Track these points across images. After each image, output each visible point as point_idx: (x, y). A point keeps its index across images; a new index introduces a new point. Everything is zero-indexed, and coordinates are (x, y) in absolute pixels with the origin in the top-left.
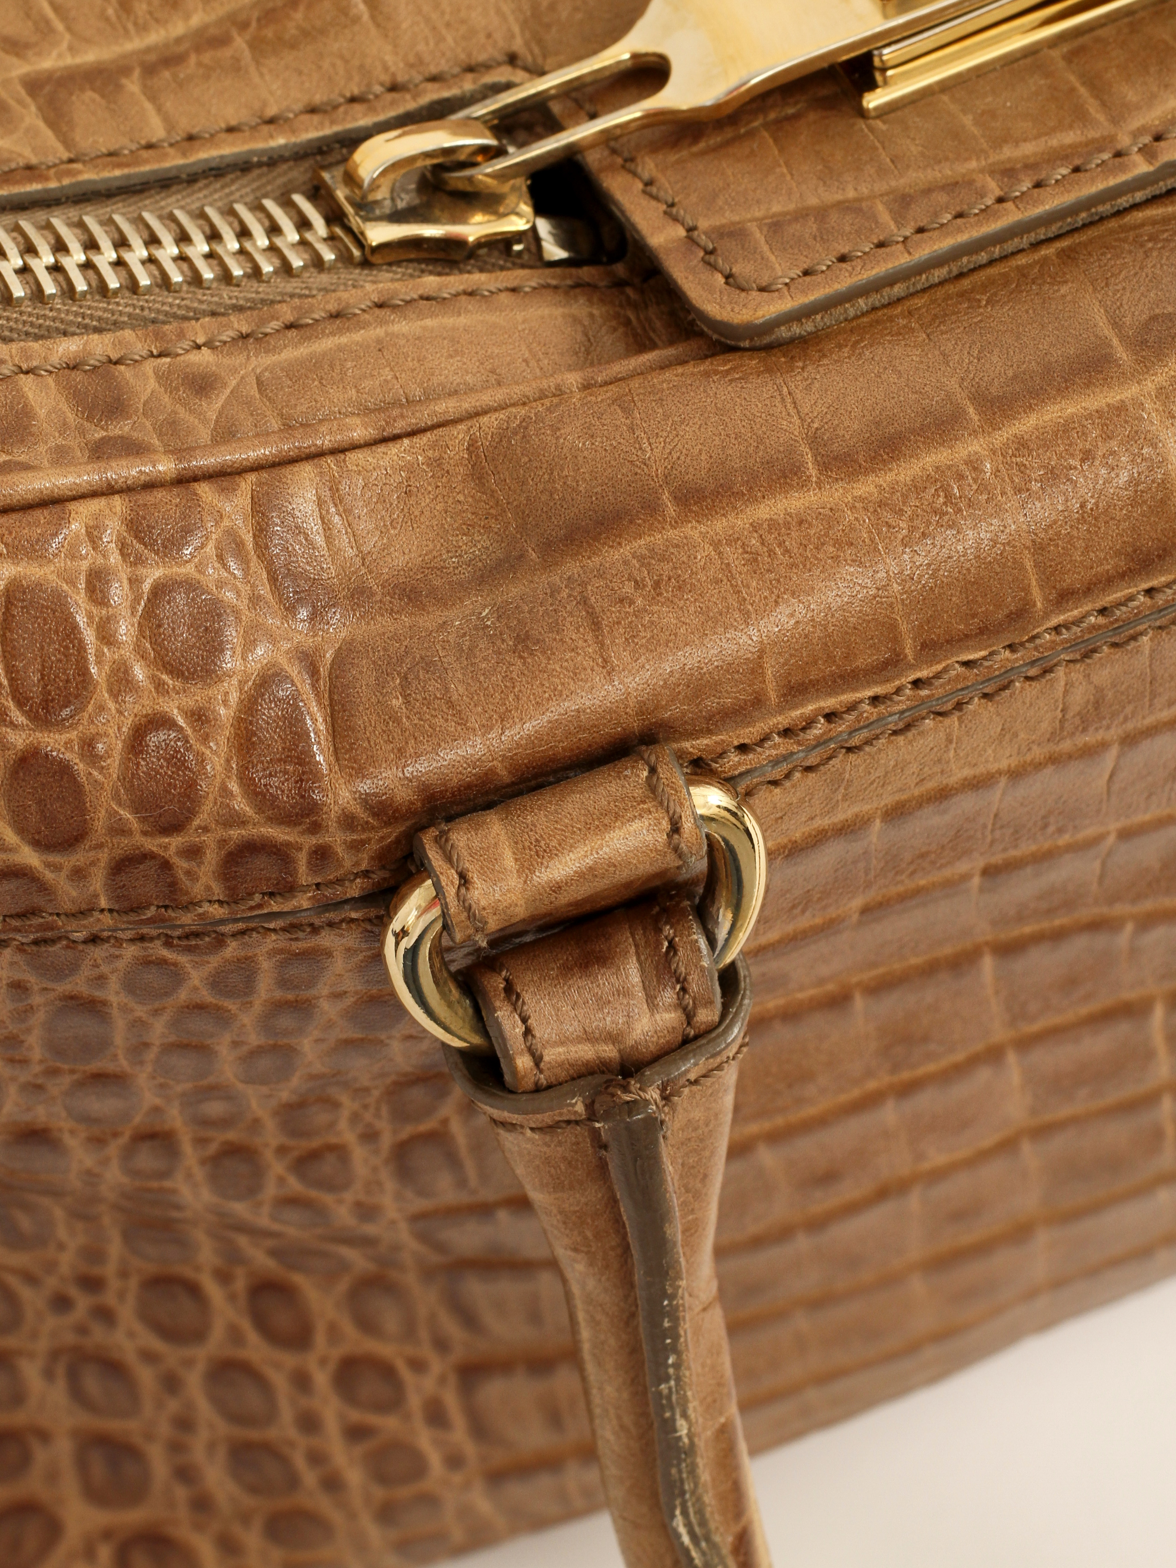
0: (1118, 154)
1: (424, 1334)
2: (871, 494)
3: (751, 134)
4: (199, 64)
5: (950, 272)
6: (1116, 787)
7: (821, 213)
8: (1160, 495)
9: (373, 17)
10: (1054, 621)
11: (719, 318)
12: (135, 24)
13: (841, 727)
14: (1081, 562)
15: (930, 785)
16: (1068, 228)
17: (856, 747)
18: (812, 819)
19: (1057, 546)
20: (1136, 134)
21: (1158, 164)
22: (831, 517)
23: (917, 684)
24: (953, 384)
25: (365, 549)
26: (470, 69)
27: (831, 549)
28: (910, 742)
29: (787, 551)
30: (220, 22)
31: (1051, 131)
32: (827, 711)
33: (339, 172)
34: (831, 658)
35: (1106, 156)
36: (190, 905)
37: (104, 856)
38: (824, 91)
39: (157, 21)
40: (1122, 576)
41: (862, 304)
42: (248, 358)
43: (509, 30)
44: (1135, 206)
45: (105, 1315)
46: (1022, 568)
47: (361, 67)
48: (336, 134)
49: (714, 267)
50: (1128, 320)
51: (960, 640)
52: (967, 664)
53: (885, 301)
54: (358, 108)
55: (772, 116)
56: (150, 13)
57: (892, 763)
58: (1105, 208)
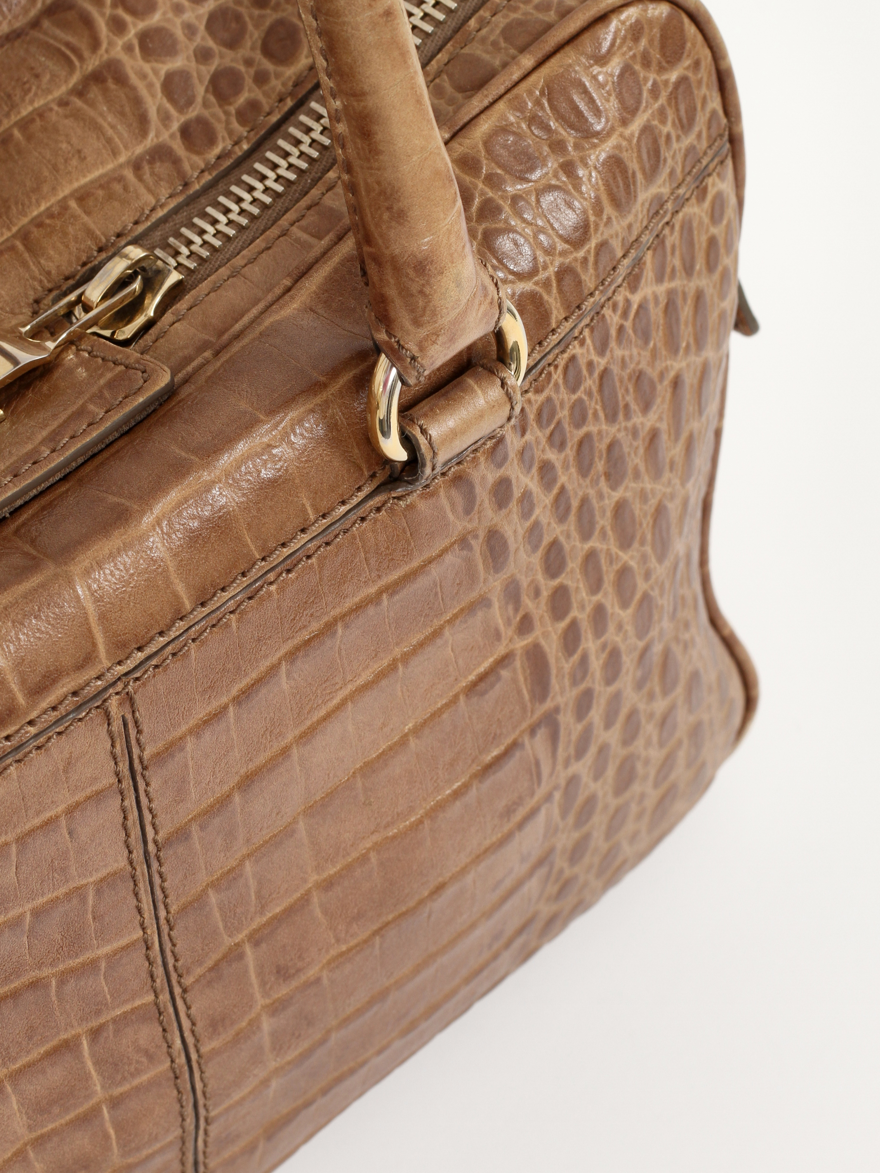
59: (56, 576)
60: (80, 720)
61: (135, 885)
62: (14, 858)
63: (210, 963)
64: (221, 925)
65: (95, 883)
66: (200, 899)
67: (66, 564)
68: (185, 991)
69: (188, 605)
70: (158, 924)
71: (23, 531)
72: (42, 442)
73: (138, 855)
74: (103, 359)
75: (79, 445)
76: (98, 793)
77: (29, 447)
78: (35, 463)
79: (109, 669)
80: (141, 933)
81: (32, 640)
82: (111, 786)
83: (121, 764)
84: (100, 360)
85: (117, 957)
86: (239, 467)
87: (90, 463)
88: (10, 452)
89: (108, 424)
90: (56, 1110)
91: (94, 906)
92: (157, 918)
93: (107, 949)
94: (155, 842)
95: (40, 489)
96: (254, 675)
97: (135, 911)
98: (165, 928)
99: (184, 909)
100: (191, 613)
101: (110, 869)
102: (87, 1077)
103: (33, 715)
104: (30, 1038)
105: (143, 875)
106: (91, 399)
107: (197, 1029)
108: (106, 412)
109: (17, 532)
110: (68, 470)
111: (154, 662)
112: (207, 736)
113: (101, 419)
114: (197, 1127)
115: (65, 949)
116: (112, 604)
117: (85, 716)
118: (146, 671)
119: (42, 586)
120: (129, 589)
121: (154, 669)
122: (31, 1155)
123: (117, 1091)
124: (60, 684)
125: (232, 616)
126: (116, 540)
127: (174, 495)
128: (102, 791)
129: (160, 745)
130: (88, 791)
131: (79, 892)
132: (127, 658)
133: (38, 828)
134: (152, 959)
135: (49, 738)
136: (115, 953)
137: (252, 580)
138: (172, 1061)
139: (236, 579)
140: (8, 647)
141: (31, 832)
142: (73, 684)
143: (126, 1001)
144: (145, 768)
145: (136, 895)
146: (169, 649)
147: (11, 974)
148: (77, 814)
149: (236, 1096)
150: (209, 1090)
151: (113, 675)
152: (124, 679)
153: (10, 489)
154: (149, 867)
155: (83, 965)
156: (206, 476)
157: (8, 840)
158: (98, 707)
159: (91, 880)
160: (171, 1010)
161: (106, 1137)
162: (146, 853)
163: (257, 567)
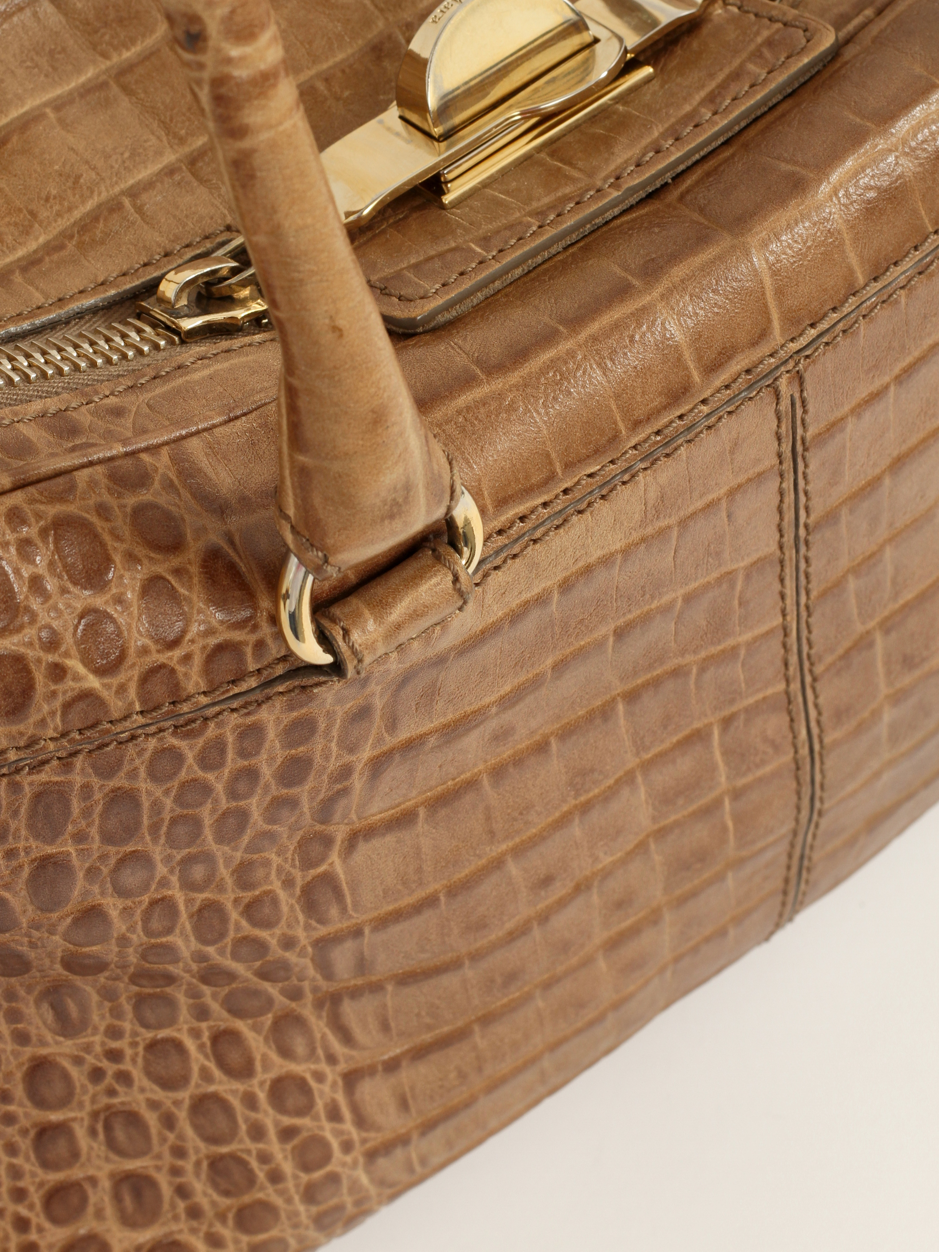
0: (598, 191)
1: (320, 1052)
2: (519, 382)
3: (383, 232)
4: (51, 262)
5: (523, 270)
6: (678, 562)
7: (441, 255)
8: (677, 355)
9: (143, 219)
10: (633, 442)
11: (402, 317)
12: (8, 248)
13: (529, 524)
14: (642, 402)
15: (581, 564)
16: (581, 236)
17: (539, 539)
18: (520, 593)
19: (627, 393)
20: (605, 180)
21: (623, 190)
22: (500, 396)
23: (566, 492)
24: (546, 319)
25: (239, 477)
26: (207, 238)
27: (505, 415)
28: (567, 533)
29: (480, 421)
30: (55, 238)
31: (556, 189)
32: (521, 515)
33: (153, 299)
34: (517, 480)
35: (592, 193)
36: (188, 698)
37: (136, 673)
38: (418, 202)
39: (20, 244)
40: (665, 408)
41: (480, 296)
42: (138, 397)
43: (222, 213)
44: (615, 218)
45: (124, 1078)
46: (612, 410)
47: (144, 247)
48: (143, 283)
49: (390, 295)
50: (633, 266)
51: (585, 459)
52: (590, 476)
53: (492, 292)
54: (149, 268)
55: (391, 221)
56: (15, 240)
57: (559, 549)
58: (599, 221)
59: (733, 247)
60: (750, 399)
61: (782, 570)
62: (674, 542)
63: (840, 651)
64: (855, 611)
65: (746, 568)
66: (839, 585)
67: (743, 235)
68: (815, 679)
69: (861, 280)
70: (798, 610)
71: (688, 198)
72: (702, 103)
73: (789, 538)
74: (756, 15)
75: (743, 108)
76: (760, 475)
77: (687, 108)
78: (696, 126)
79: (783, 346)
80: (780, 619)
81: (709, 315)
82: (772, 467)
83: (784, 445)
84: (752, 17)
85: (757, 644)
86: (916, 136)
87: (753, 127)
88: (666, 113)
89: (772, 86)
90: (681, 801)
91: (741, 592)
92: (798, 604)
93: (748, 636)
94: (806, 526)
95: (702, 153)
96: (916, 354)
97: (778, 598)
98: (804, 614)
99: (823, 595)
100: (864, 288)
101: (760, 554)
102: (713, 768)
103: (706, 394)
104: (665, 727)
105: (791, 559)
106: (749, 59)
107: (824, 719)
108: (769, 73)
109: (681, 198)
110: (730, 134)
111: (825, 340)
112: (867, 416)
113: (764, 80)
114: (810, 820)
115: (709, 636)
116: (789, 278)
117: (756, 395)
118: (817, 349)
119: (720, 258)
120: (806, 263)
121: (824, 346)
122: (653, 846)
123: (741, 782)
124: (734, 362)
125: (902, 291)
126: (792, 210)
127: (850, 163)
128: (763, 473)
129: (823, 425)
130: (751, 473)
131: (729, 577)
132: (801, 335)
133: (700, 510)
134: (788, 647)
135: (720, 418)
136: (755, 639)
137: (925, 253)
138: (796, 752)
139: (908, 253)
140: (685, 321)
141: (693, 515)
142: (747, 361)
143: (758, 691)
144: (806, 449)
145: (782, 580)
146: (841, 326)
147: (655, 661)
148: (738, 497)
149: (850, 787)
150: (827, 782)
151: (786, 352)
152: (796, 357)
153: (672, 153)
154: (797, 551)
155: (723, 651)
156: (882, 144)
157: (671, 523)
158: (768, 386)
159: (742, 564)
160: (800, 699)
161: (725, 829)
162: (797, 537)
163: (929, 240)
